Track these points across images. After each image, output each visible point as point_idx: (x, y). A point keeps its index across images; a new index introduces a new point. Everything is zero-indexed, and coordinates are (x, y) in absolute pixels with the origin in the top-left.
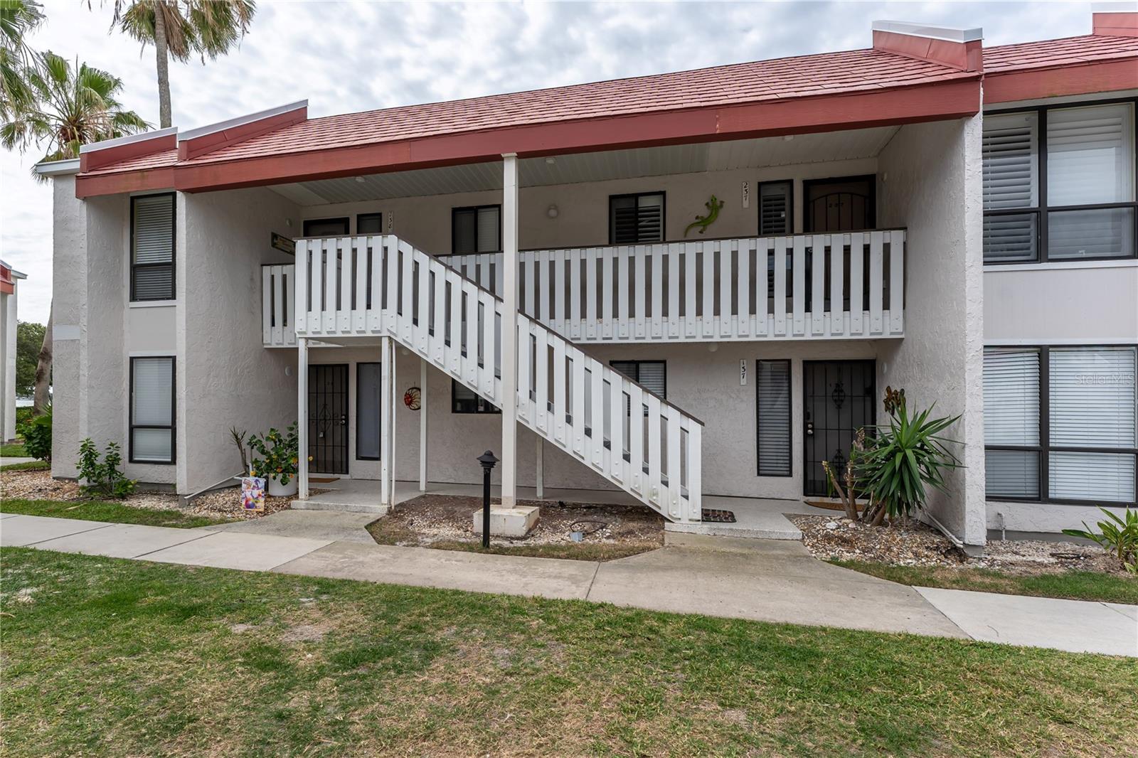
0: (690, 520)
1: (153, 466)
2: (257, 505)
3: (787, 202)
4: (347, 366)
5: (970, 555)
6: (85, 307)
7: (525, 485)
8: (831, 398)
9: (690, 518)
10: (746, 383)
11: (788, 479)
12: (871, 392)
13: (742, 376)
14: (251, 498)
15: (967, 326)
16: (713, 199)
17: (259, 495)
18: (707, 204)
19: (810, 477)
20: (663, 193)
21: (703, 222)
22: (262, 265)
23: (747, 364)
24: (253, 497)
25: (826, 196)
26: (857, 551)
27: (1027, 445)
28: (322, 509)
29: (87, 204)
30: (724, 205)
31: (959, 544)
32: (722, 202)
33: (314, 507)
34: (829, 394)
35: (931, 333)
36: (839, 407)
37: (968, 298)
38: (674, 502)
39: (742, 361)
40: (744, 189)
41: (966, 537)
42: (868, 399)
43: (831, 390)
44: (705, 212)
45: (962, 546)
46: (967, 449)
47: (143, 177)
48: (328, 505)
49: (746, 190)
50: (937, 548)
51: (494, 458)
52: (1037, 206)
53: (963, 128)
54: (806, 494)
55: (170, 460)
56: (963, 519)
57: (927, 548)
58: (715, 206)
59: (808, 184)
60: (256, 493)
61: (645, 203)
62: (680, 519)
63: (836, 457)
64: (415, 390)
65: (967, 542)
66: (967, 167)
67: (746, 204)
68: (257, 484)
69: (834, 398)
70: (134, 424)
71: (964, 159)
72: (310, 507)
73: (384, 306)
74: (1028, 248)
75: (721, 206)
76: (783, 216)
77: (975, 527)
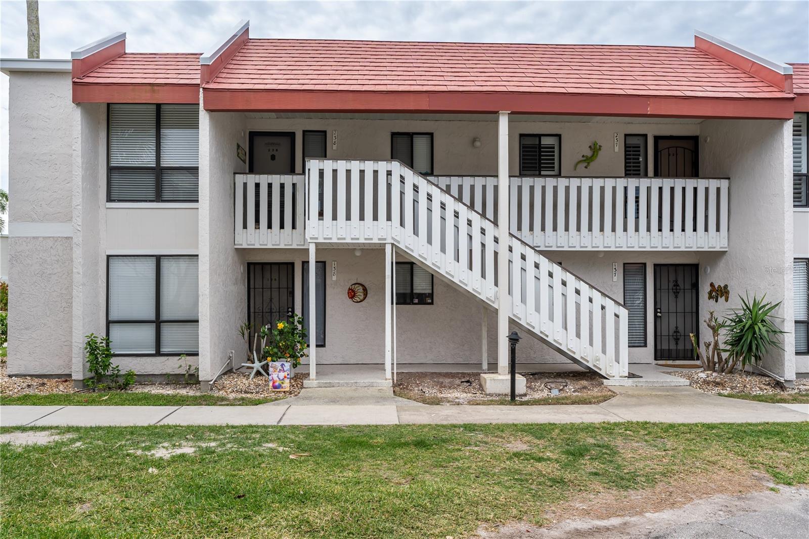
0: (621, 377)
1: (134, 358)
2: (283, 385)
3: (642, 150)
4: (292, 264)
5: (787, 387)
6: (79, 207)
7: (453, 362)
8: (671, 290)
9: (620, 375)
10: (618, 279)
11: (644, 349)
12: (695, 287)
13: (614, 275)
14: (277, 379)
15: (785, 247)
16: (595, 144)
17: (285, 377)
18: (590, 147)
19: (659, 347)
20: (559, 136)
21: (587, 160)
22: (235, 173)
23: (618, 266)
24: (279, 379)
25: (669, 148)
26: (728, 389)
27: (801, 320)
28: (333, 386)
29: (81, 109)
30: (602, 148)
31: (782, 380)
32: (600, 146)
33: (326, 385)
34: (670, 287)
35: (754, 249)
36: (676, 297)
37: (786, 230)
38: (611, 365)
39: (614, 264)
40: (615, 138)
41: (785, 375)
42: (694, 291)
43: (671, 285)
44: (589, 153)
45: (784, 381)
46: (785, 322)
47: (154, 91)
48: (339, 383)
49: (617, 139)
50: (769, 384)
51: (518, 336)
52: (806, 172)
53: (783, 127)
54: (656, 359)
55: (154, 352)
56: (783, 365)
57: (764, 384)
58: (595, 149)
59: (657, 139)
60: (282, 375)
61: (545, 141)
62: (614, 376)
63: (675, 332)
64: (357, 285)
65: (786, 379)
66: (785, 151)
67: (617, 149)
68: (283, 368)
69: (674, 290)
70: (110, 319)
71: (783, 145)
72: (322, 385)
73: (389, 218)
74: (800, 198)
75: (600, 149)
76: (641, 160)
77: (790, 369)
